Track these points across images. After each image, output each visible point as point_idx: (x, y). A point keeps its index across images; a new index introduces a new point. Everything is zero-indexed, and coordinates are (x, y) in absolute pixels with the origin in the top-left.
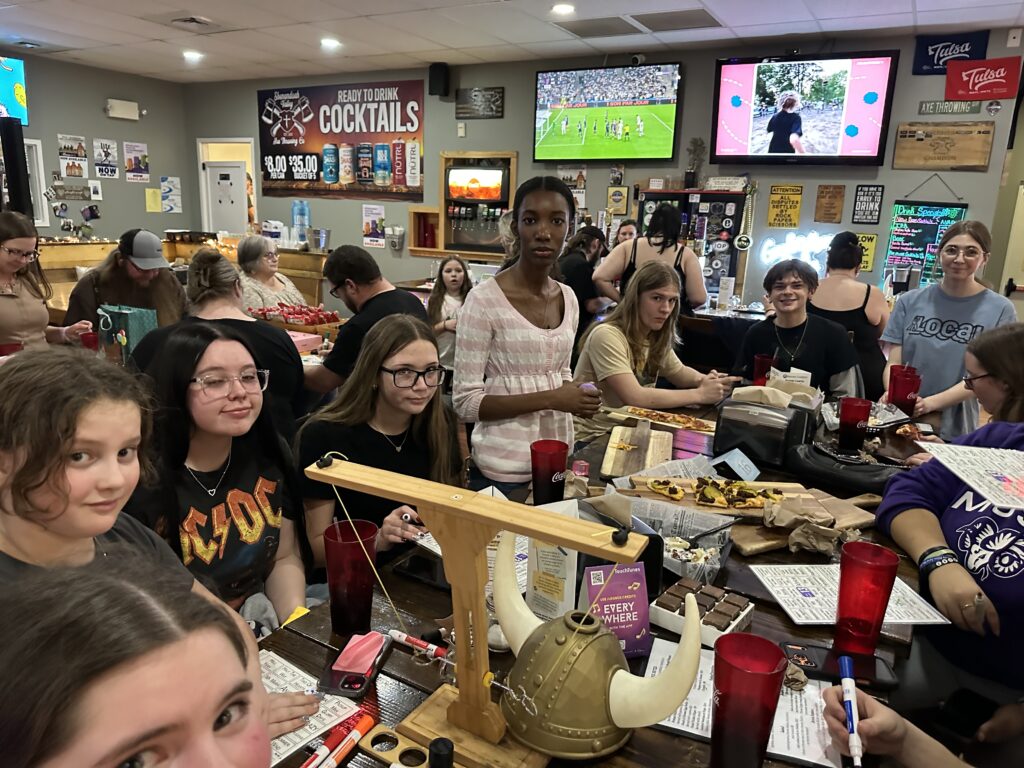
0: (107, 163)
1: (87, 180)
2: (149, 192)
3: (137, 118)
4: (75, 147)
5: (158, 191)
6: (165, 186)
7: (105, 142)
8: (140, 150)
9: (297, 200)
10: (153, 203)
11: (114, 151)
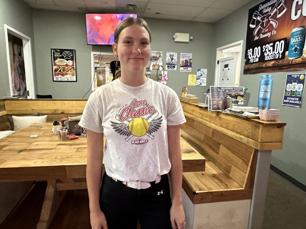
0: (172, 63)
1: (161, 71)
2: (190, 76)
3: (188, 40)
4: (158, 56)
5: (195, 76)
6: (199, 73)
7: (172, 53)
8: (189, 56)
9: (264, 75)
10: (192, 81)
11: (175, 58)
